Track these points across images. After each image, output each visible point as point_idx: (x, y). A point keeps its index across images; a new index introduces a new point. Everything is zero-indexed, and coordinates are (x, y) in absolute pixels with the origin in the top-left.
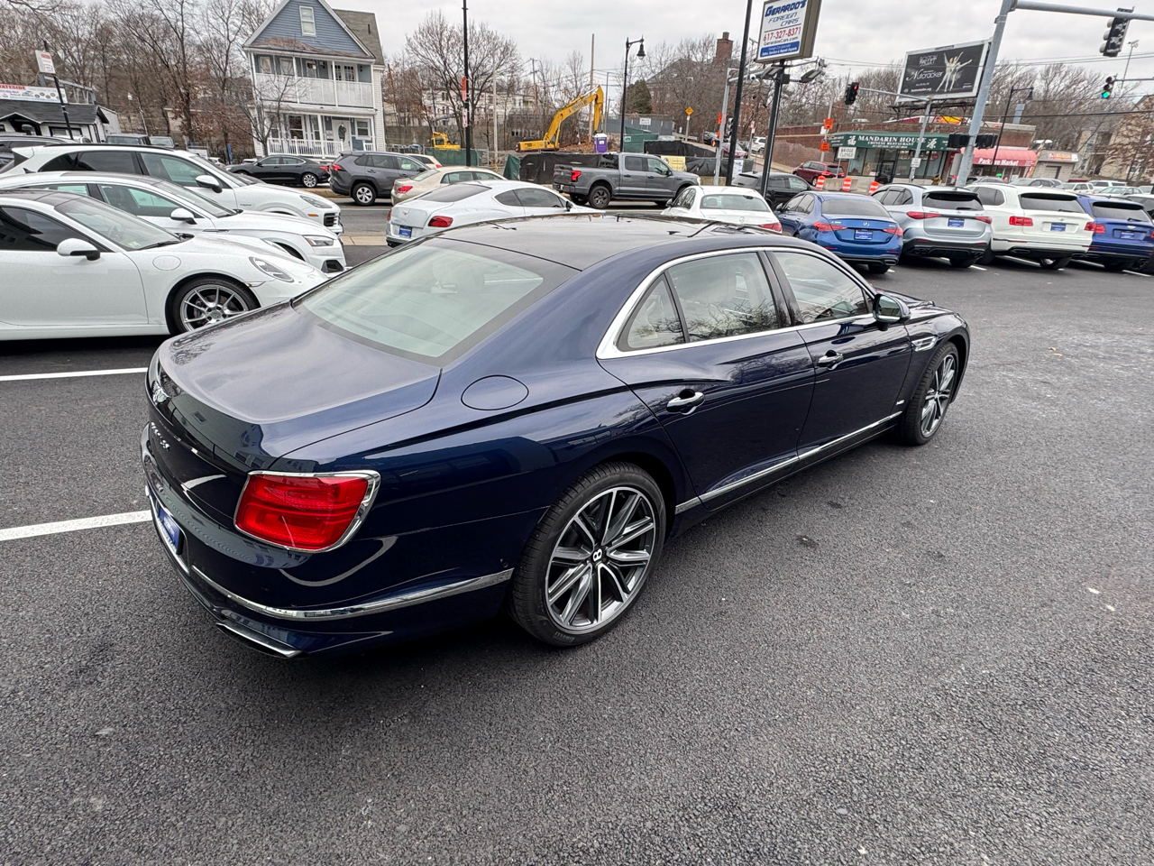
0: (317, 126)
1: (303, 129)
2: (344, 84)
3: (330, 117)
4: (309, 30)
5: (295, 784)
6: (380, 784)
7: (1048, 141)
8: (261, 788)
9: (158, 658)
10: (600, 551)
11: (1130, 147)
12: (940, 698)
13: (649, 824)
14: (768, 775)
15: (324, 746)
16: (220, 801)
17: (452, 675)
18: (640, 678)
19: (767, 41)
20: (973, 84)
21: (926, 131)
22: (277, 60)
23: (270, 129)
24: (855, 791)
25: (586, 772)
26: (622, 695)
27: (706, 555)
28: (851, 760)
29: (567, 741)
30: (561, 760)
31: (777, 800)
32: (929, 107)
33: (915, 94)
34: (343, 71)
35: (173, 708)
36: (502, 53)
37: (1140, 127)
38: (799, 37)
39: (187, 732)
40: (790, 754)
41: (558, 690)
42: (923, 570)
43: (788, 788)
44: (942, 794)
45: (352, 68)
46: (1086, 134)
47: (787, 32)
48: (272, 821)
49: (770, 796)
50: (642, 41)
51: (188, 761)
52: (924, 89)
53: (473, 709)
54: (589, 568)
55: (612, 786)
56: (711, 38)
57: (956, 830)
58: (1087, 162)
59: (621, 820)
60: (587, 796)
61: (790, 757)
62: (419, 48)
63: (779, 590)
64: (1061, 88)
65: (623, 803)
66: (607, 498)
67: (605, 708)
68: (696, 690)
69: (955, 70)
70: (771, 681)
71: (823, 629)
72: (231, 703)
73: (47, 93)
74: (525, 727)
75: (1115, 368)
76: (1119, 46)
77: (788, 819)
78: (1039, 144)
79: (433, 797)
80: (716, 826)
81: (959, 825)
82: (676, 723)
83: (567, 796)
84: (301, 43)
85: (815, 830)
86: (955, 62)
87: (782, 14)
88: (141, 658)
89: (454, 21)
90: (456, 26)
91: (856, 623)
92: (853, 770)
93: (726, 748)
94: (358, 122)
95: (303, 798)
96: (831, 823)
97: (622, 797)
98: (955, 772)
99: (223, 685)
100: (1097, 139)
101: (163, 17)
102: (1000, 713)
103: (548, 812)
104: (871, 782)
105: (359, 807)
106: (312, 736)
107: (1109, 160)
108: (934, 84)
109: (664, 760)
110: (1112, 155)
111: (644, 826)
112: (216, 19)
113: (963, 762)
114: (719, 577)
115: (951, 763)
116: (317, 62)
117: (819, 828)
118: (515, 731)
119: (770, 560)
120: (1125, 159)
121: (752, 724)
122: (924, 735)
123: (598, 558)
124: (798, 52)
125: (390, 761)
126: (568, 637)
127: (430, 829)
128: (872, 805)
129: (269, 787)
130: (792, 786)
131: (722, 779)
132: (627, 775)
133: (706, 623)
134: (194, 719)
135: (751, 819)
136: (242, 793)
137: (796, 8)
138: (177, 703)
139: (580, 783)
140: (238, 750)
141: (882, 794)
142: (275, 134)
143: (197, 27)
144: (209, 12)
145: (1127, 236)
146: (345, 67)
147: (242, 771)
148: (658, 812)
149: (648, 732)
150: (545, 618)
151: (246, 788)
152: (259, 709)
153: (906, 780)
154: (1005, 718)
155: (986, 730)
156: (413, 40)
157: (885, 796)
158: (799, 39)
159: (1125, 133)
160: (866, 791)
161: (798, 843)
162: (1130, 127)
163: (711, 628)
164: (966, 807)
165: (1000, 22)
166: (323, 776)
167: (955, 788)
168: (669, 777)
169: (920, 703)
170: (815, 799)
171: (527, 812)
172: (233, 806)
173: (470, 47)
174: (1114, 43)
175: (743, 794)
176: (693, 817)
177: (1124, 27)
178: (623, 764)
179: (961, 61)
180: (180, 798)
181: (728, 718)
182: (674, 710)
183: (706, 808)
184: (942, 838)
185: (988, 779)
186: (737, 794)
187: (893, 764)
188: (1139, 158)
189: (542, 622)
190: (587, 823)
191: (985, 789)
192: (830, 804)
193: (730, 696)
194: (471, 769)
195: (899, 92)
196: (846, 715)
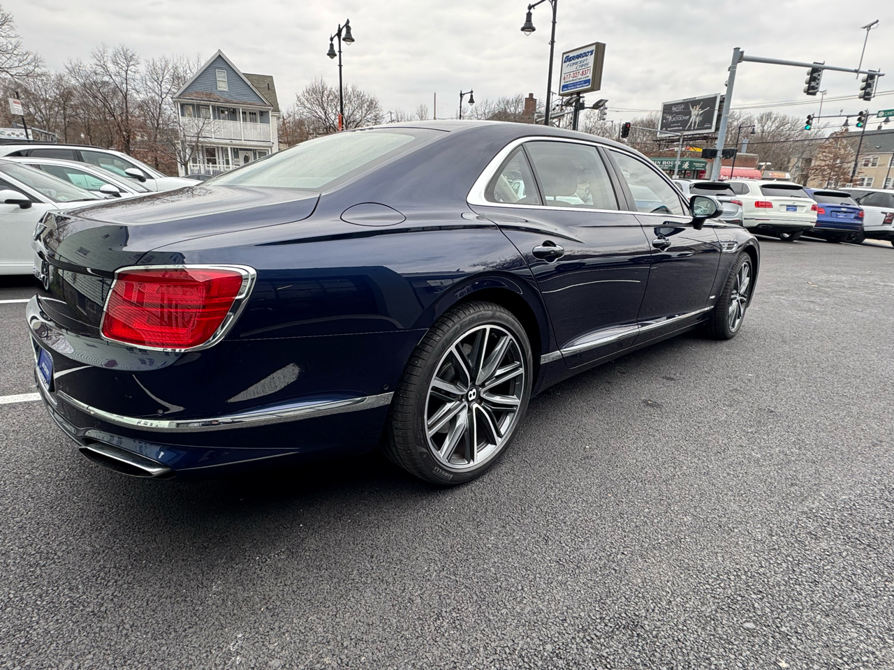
0: (227, 155)
1: (217, 158)
2: (249, 125)
3: (237, 149)
4: (223, 86)
5: (157, 623)
6: (252, 618)
7: (768, 163)
8: (118, 627)
9: (28, 509)
10: (474, 390)
11: (826, 167)
12: (811, 520)
13: (549, 647)
14: (664, 594)
15: (193, 583)
16: (69, 643)
17: (332, 514)
18: (520, 511)
19: (566, 80)
20: (711, 124)
21: (681, 156)
22: (198, 108)
23: (190, 157)
24: (756, 605)
25: (475, 598)
26: (503, 526)
27: (565, 415)
28: (744, 577)
29: (452, 570)
30: (447, 587)
31: (679, 617)
32: (681, 140)
33: (671, 131)
34: (248, 116)
35: (33, 552)
36: (368, 106)
37: (831, 154)
38: (590, 75)
39: (44, 575)
40: (681, 573)
41: (440, 524)
42: (759, 422)
43: (688, 605)
44: (845, 604)
45: (255, 114)
46: (794, 160)
47: (581, 73)
48: (125, 662)
49: (671, 614)
50: (472, 92)
51: (39, 603)
52: (677, 128)
53: (354, 544)
54: (465, 406)
55: (504, 611)
56: (520, 97)
57: (872, 639)
58: (797, 179)
59: (518, 644)
60: (479, 622)
61: (682, 576)
62: (306, 103)
63: (636, 439)
64: (773, 129)
65: (517, 627)
66: (481, 333)
67: (488, 539)
68: (575, 520)
69: (698, 115)
70: (647, 510)
71: (685, 468)
72: (98, 546)
73: (17, 133)
74: (408, 558)
75: (862, 293)
76: (817, 88)
77: (695, 636)
78: (762, 166)
79: (311, 629)
80: (621, 646)
81: (874, 634)
82: (562, 549)
83: (457, 622)
84: (217, 95)
85: (727, 646)
86: (697, 109)
87: (577, 60)
88: (10, 509)
89: (333, 85)
90: (333, 88)
91: (714, 462)
92: (748, 586)
93: (616, 570)
94: (259, 152)
95: (165, 635)
96: (742, 638)
97: (516, 621)
98: (850, 583)
99: (92, 530)
100: (802, 163)
101: (111, 81)
102: (872, 530)
103: (438, 639)
104: (769, 596)
105: (228, 643)
106: (182, 574)
107: (812, 177)
108: (684, 124)
109: (555, 583)
110: (814, 173)
111: (544, 649)
112: (153, 82)
113: (854, 575)
114: (580, 431)
115: (843, 575)
116: (228, 109)
117: (730, 643)
118: (398, 562)
119: (623, 418)
120: (824, 176)
121: (637, 548)
122: (808, 552)
123: (473, 397)
124: (590, 86)
125: (264, 595)
126: (446, 474)
127: (307, 662)
128: (778, 618)
129: (127, 626)
130: (691, 603)
131: (618, 599)
132: (519, 600)
133: (575, 466)
134: (55, 562)
135: (656, 637)
136: (95, 633)
137: (587, 56)
138: (40, 548)
139: (470, 609)
140: (97, 591)
141: (785, 607)
142: (195, 161)
143: (137, 87)
144: (147, 77)
145: (841, 216)
146: (250, 113)
147: (99, 611)
148: (557, 635)
149: (535, 559)
150: (425, 450)
151: (101, 627)
152: (127, 550)
153: (804, 593)
154: (879, 535)
155: (865, 546)
156: (301, 97)
157: (788, 609)
158: (590, 77)
159: (822, 158)
160: (767, 605)
161: (712, 659)
162: (824, 154)
163: (581, 469)
164: (874, 616)
165: (732, 70)
166: (189, 613)
167: (855, 599)
168: (562, 600)
169: (794, 524)
170: (718, 615)
171: (414, 640)
172: (84, 646)
173: (344, 102)
174: (813, 86)
175: (643, 613)
176: (595, 638)
177: (819, 75)
178: (513, 589)
179: (702, 108)
180: (22, 641)
181: (612, 543)
182: (557, 538)
183: (606, 628)
184: (861, 647)
185: (884, 589)
186: (637, 613)
187: (786, 579)
188: (833, 175)
189: (422, 453)
190: (482, 649)
191: (885, 598)
192: (735, 619)
193: (610, 525)
194: (352, 599)
195: (659, 129)
196: (727, 537)
